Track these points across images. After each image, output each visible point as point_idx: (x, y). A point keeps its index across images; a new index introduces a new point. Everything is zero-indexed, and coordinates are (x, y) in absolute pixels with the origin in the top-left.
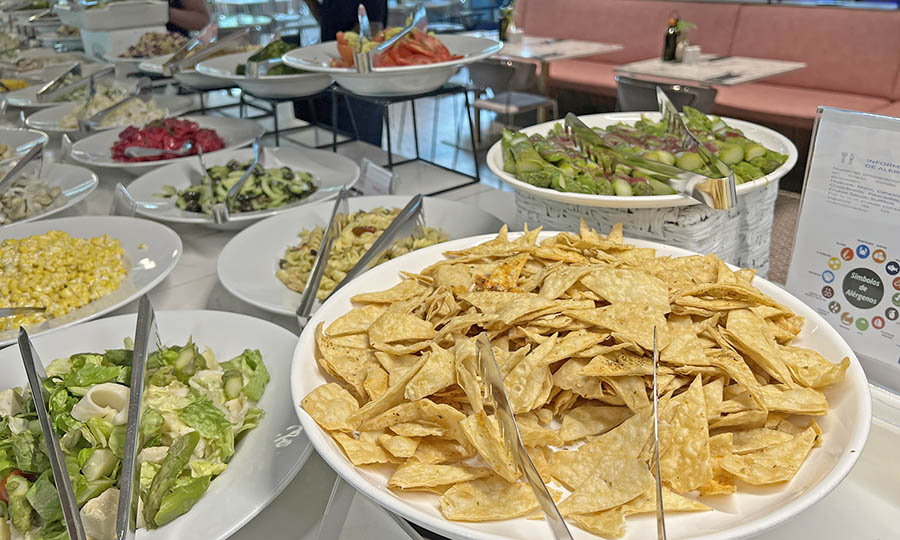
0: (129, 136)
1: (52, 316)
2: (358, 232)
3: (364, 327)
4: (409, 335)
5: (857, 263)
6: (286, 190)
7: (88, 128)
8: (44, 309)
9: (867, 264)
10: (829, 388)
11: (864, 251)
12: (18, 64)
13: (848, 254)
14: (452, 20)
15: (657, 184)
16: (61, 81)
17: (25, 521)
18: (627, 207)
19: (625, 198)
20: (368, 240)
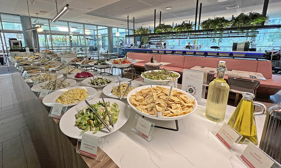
0: (78, 74)
1: (80, 101)
2: (123, 87)
3: (134, 98)
4: (141, 98)
5: (190, 88)
6: (107, 82)
7: (70, 73)
8: (78, 100)
9: (191, 88)
10: (193, 103)
11: (190, 86)
12: (49, 63)
13: (189, 86)
14: (116, 56)
15: (165, 78)
16: (61, 66)
17: (94, 126)
18: (161, 82)
19: (161, 80)
20: (126, 88)
